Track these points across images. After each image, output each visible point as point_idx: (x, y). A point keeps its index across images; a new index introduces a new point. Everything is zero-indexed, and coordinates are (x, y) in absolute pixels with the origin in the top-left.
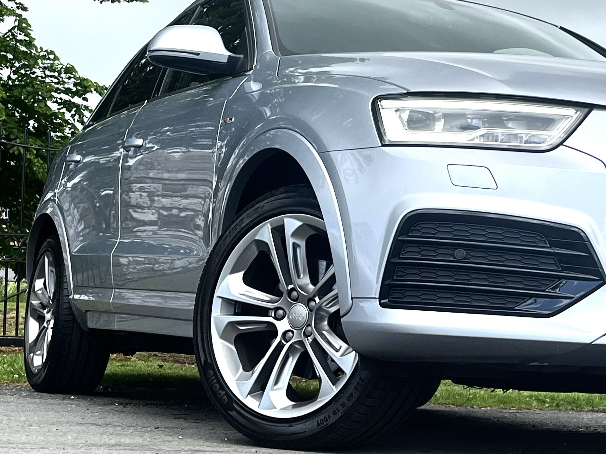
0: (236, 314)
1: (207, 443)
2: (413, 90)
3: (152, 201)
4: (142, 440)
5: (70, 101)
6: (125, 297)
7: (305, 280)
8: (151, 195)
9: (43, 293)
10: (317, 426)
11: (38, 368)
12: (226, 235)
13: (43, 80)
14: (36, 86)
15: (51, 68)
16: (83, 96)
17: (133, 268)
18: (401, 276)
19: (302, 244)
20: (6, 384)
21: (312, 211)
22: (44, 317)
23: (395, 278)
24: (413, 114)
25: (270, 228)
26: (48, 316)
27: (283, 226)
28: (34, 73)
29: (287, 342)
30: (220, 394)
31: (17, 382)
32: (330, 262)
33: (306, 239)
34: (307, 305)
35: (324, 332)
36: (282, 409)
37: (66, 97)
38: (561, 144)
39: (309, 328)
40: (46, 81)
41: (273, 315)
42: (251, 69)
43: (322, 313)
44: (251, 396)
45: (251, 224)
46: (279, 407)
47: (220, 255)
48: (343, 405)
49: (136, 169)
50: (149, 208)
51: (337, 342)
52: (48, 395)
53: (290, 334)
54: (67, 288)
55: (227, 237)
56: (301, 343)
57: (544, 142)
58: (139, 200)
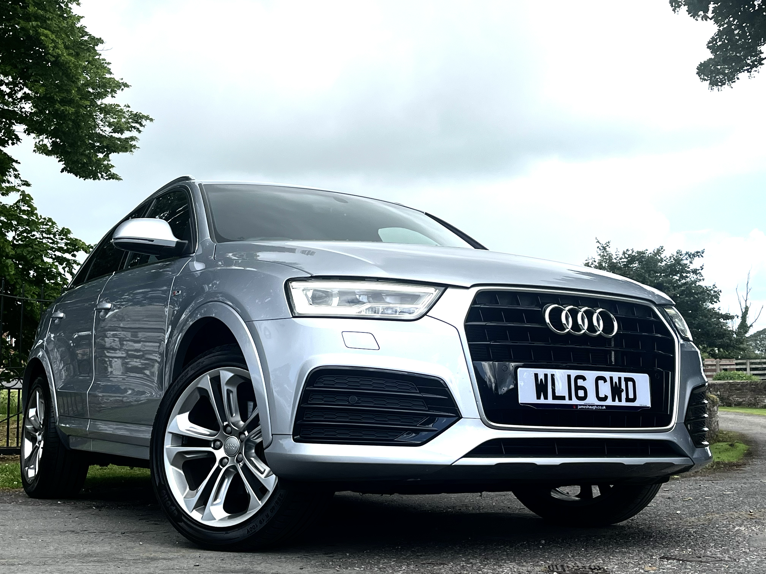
0: (183, 445)
1: (162, 548)
2: (315, 275)
3: (122, 345)
4: (110, 547)
5: (62, 256)
6: (100, 429)
7: (237, 418)
8: (121, 340)
9: (35, 419)
10: (248, 533)
11: (32, 479)
12: (174, 384)
13: (40, 240)
14: (34, 246)
15: (49, 232)
16: (73, 253)
17: (106, 399)
18: (309, 418)
19: (234, 390)
20: (7, 490)
21: (241, 365)
22: (36, 438)
23: (304, 419)
24: (316, 292)
25: (209, 378)
26: (39, 438)
27: (219, 376)
28: (34, 235)
29: (223, 466)
30: (171, 509)
31: (17, 488)
32: (255, 406)
33: (237, 385)
34: (239, 438)
35: (252, 459)
36: (220, 520)
37: (58, 254)
38: (425, 314)
39: (241, 456)
40: (44, 242)
41: (212, 446)
42: (194, 252)
43: (250, 443)
44: (196, 510)
45: (194, 376)
46: (218, 517)
47: (170, 399)
48: (267, 516)
49: (111, 320)
50: (120, 350)
51: (262, 466)
52: (40, 501)
53: (226, 460)
54: (54, 417)
55: (175, 386)
56: (234, 467)
57: (413, 313)
58: (112, 344)
